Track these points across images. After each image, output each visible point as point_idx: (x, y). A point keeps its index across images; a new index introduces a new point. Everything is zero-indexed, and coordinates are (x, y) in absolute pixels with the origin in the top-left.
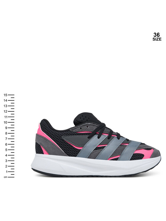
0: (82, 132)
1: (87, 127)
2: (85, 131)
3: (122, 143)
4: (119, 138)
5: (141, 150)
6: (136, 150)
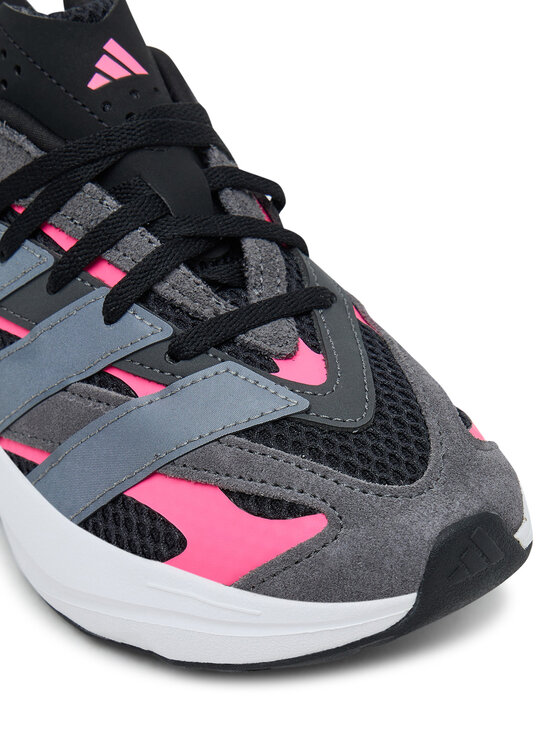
3: (110, 366)
4: (113, 312)
5: (199, 488)
6: (154, 474)
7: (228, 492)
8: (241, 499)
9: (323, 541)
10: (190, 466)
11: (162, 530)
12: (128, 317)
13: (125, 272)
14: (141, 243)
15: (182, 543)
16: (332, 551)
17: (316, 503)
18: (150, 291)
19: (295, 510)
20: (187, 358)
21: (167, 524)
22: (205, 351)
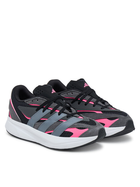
0: (32, 104)
1: (38, 100)
2: (35, 104)
3: (60, 120)
4: (59, 114)
5: (73, 129)
6: (68, 128)
7: (77, 128)
8: (78, 128)
9: (88, 131)
10: (72, 127)
11: (70, 133)
12: (61, 114)
13: (60, 110)
14: (61, 108)
15: (73, 134)
16: (89, 131)
17: (87, 127)
18: (63, 112)
19: (85, 128)
20: (69, 117)
21: (70, 132)
22: (70, 116)
